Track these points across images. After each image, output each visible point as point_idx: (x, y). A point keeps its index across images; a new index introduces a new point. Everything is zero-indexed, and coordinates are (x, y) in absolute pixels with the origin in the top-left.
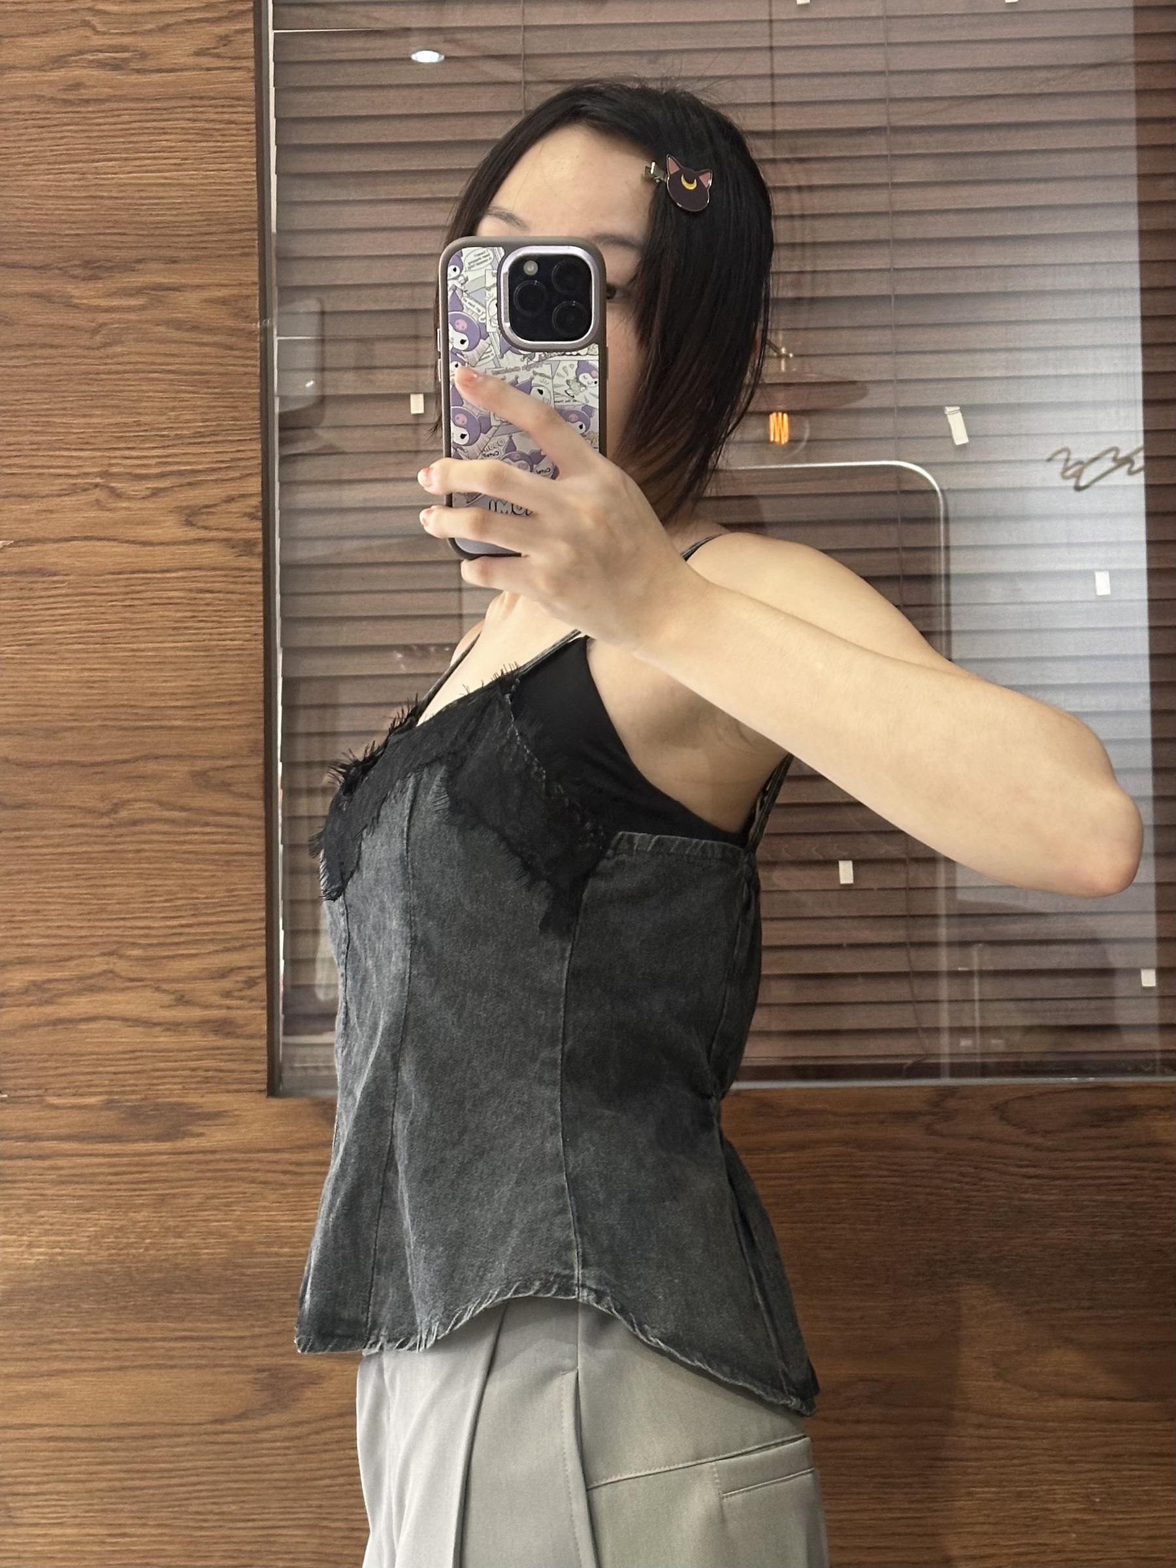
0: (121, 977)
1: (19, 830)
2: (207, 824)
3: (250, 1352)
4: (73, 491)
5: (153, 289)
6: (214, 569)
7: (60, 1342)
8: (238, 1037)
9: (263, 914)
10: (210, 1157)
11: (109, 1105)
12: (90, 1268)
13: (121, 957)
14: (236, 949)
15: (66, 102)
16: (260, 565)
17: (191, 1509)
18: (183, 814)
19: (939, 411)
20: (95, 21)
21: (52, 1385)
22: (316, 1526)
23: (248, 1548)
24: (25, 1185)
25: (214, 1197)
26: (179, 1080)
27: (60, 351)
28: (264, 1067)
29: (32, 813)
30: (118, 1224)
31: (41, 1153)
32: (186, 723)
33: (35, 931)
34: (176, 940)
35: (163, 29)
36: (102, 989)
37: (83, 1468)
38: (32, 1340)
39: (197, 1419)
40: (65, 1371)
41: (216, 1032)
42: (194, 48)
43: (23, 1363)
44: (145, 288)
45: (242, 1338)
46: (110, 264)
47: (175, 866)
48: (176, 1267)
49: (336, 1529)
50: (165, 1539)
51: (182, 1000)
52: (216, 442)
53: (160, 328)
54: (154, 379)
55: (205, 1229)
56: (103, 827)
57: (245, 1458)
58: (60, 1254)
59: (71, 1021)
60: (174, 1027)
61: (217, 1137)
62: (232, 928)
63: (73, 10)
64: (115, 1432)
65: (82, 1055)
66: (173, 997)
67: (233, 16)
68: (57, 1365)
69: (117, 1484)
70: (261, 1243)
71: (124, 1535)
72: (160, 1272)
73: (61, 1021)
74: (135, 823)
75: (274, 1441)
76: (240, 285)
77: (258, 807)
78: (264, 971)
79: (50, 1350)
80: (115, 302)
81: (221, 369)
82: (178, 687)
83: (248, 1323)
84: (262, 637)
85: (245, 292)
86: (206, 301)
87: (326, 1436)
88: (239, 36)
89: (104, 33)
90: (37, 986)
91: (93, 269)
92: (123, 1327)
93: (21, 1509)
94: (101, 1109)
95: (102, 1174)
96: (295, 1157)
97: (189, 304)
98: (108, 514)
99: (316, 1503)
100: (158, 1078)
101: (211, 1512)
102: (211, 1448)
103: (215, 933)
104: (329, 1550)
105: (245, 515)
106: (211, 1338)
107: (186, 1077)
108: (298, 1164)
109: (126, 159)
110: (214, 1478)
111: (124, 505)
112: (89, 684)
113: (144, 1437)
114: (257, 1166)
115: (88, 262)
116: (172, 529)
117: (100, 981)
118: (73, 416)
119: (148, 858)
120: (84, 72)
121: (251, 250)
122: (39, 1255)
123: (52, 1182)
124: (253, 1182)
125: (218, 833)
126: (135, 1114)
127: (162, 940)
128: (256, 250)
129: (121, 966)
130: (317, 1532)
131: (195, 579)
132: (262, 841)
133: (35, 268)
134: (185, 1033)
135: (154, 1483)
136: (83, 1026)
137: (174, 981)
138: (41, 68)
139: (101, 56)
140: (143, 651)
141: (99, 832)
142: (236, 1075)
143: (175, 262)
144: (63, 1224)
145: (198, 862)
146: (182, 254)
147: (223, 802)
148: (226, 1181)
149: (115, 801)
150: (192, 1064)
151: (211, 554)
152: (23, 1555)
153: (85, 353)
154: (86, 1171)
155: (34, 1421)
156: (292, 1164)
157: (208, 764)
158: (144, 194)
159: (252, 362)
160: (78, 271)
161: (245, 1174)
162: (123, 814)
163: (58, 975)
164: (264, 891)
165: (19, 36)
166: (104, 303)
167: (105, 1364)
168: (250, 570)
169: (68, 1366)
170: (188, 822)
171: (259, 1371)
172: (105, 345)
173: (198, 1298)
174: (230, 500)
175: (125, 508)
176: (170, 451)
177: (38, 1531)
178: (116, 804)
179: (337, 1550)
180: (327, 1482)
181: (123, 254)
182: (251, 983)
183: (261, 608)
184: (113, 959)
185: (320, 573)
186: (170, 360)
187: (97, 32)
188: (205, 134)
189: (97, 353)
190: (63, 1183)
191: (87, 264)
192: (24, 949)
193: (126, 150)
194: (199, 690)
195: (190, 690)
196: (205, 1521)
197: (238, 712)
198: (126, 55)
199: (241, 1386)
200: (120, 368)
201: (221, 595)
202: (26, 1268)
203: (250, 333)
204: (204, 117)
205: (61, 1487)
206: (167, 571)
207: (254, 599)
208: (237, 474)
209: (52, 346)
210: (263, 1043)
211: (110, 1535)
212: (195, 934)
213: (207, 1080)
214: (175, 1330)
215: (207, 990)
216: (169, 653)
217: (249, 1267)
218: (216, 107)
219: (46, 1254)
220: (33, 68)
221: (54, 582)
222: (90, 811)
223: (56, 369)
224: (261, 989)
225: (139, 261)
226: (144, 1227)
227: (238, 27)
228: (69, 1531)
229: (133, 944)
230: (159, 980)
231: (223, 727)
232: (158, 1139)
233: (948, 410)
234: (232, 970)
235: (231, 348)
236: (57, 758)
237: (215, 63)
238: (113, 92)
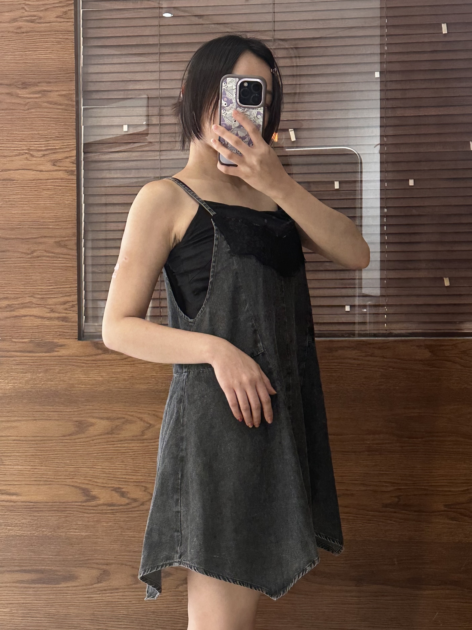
0: (34, 304)
1: (3, 258)
2: (60, 258)
3: (73, 416)
4: (19, 155)
5: (44, 91)
6: (62, 179)
7: (17, 412)
8: (69, 322)
9: (77, 285)
10: (60, 358)
11: (31, 342)
12: (26, 390)
13: (34, 297)
14: (68, 296)
15: (17, 33)
16: (76, 178)
17: (55, 462)
18: (53, 254)
19: (287, 130)
20: (26, 7)
21: (14, 424)
22: (92, 467)
23: (72, 473)
24: (6, 365)
25: (63, 370)
26: (51, 335)
27: (15, 111)
28: (77, 331)
29: (8, 254)
30: (34, 377)
31: (11, 355)
32: (54, 227)
33: (9, 289)
34: (51, 292)
35: (46, 10)
36: (29, 307)
37: (24, 449)
38: (9, 411)
39: (57, 435)
40: (18, 420)
41: (63, 321)
42: (56, 16)
43: (6, 418)
44: (41, 91)
45: (71, 412)
46: (30, 84)
47: (50, 270)
48: (51, 390)
49: (98, 468)
50: (48, 470)
51: (52, 311)
52: (62, 139)
53: (45, 104)
54: (43, 120)
55: (59, 379)
56: (28, 258)
57: (71, 447)
58: (17, 386)
59: (19, 316)
60: (50, 319)
61: (63, 352)
62: (67, 289)
63: (19, 4)
64: (33, 439)
65: (23, 327)
66: (50, 310)
67: (68, 5)
68: (16, 418)
69: (33, 454)
70: (76, 384)
71: (36, 469)
72: (46, 391)
73: (16, 316)
74: (38, 257)
75: (80, 443)
76: (70, 90)
77: (75, 253)
78: (76, 303)
79: (14, 414)
80: (32, 96)
81: (64, 117)
82: (51, 216)
83: (72, 407)
84: (76, 200)
85: (71, 92)
86: (59, 95)
87: (95, 441)
88: (69, 12)
89: (29, 11)
90: (9, 306)
91: (25, 85)
92: (36, 408)
93: (5, 460)
94: (29, 343)
95: (29, 362)
96: (86, 358)
97: (54, 97)
98: (29, 162)
99: (92, 461)
100: (46, 334)
101: (61, 463)
102: (61, 444)
103: (62, 291)
104: (96, 474)
105: (71, 162)
106: (61, 412)
107: (54, 334)
108: (87, 361)
109: (35, 51)
110: (62, 453)
111: (35, 159)
112: (24, 214)
113: (42, 440)
114: (75, 361)
115: (24, 83)
116: (49, 167)
117: (29, 305)
118: (19, 131)
119: (42, 268)
120: (22, 23)
121: (73, 79)
122: (10, 386)
123: (14, 364)
124: (73, 366)
125: (63, 261)
126: (38, 345)
127: (46, 293)
128: (75, 79)
129: (34, 300)
130: (93, 469)
131: (56, 182)
132: (76, 263)
133: (8, 85)
134: (53, 320)
135: (45, 454)
136: (23, 318)
137: (50, 305)
138: (9, 22)
139: (27, 18)
140: (40, 204)
141: (27, 259)
142: (68, 334)
143: (50, 83)
144: (18, 377)
145: (57, 269)
146: (52, 81)
147: (65, 251)
148: (66, 365)
149: (32, 250)
150: (56, 330)
151: (61, 174)
152: (6, 474)
153: (23, 111)
154: (25, 361)
155: (9, 435)
156: (85, 360)
157: (60, 239)
158: (39, 62)
159: (73, 115)
160: (20, 86)
161: (71, 363)
162: (35, 254)
163: (16, 303)
164: (77, 278)
166: (28, 96)
167: (30, 418)
168: (73, 180)
169: (20, 419)
170: (54, 257)
171: (77, 422)
172: (28, 109)
173: (57, 400)
174: (67, 158)
175: (35, 160)
176: (48, 142)
177: (10, 467)
178: (33, 251)
179: (99, 475)
180: (95, 455)
181: (34, 81)
182: (73, 306)
183: (76, 191)
184: (32, 298)
185: (95, 181)
186: (48, 114)
187: (26, 11)
188: (59, 43)
189: (26, 112)
190: (17, 365)
191: (23, 83)
192: (5, 295)
193: (36, 48)
194: (58, 216)
195: (54, 217)
196: (60, 465)
197: (69, 224)
198: (35, 18)
199: (70, 426)
200: (33, 116)
201: (63, 187)
202: (7, 390)
203: (72, 106)
204: (58, 37)
205: (17, 454)
206: (48, 180)
207: (73, 188)
208: (69, 150)
209: (12, 109)
210: (77, 324)
211: (32, 469)
212: (57, 291)
213: (60, 335)
214: (50, 409)
215: (60, 308)
216: (48, 205)
217: (72, 391)
218: (62, 34)
219: (13, 386)
220: (7, 22)
221: (14, 183)
222: (25, 253)
223: (14, 116)
224: (76, 308)
225: (39, 83)
226: (41, 378)
227: (69, 9)
228: (19, 467)
229: (38, 294)
230: (46, 305)
231: (65, 228)
232: (46, 352)
233: (290, 130)
234: (68, 302)
235: (66, 110)
236: (14, 237)
237: (62, 20)
238: (31, 29)
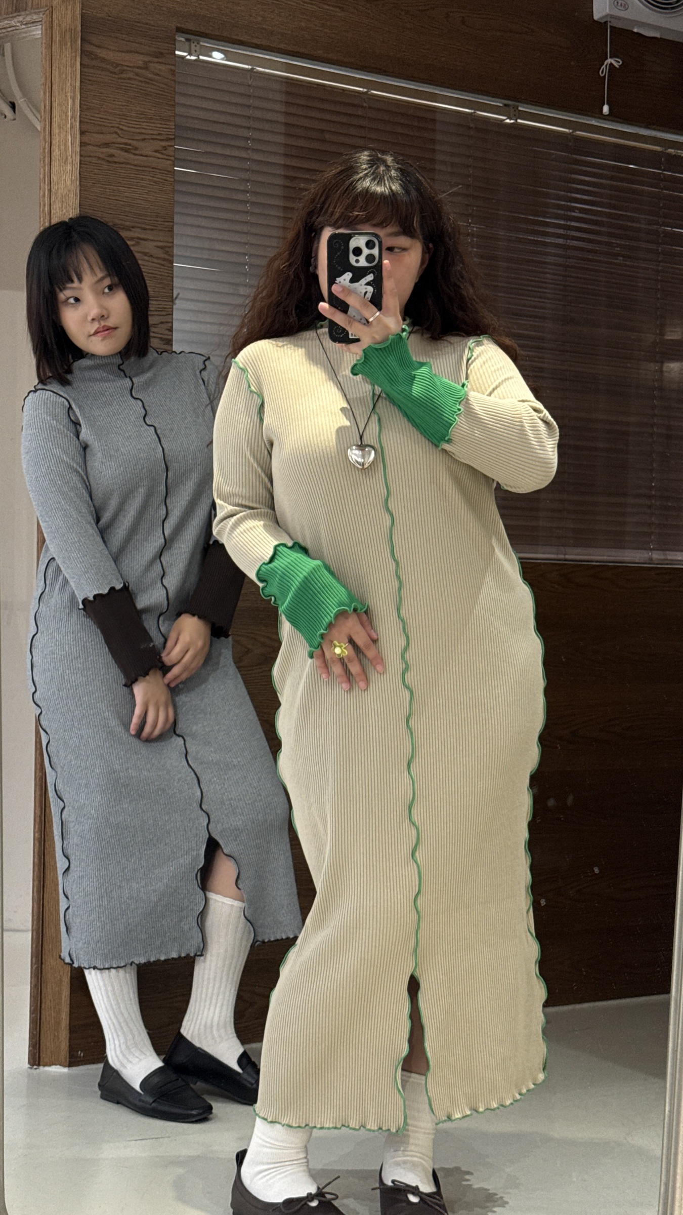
15: (108, 161)
20: (119, 132)
35: (144, 140)
81: (160, 273)
86: (156, 246)
88: (169, 148)
89: (122, 138)
97: (149, 247)
105: (168, 329)
109: (129, 188)
120: (115, 151)
138: (99, 146)
139: (121, 146)
143: (145, 229)
146: (148, 227)
158: (135, 202)
165: (91, 132)
174: (162, 323)
181: (127, 224)
187: (120, 137)
193: (129, 184)
198: (130, 147)
204: (156, 176)
208: (164, 313)
218: (160, 173)
220: (97, 146)
225: (133, 227)
227: (170, 144)
235: (164, 265)
237: (161, 156)
238: (125, 161)
